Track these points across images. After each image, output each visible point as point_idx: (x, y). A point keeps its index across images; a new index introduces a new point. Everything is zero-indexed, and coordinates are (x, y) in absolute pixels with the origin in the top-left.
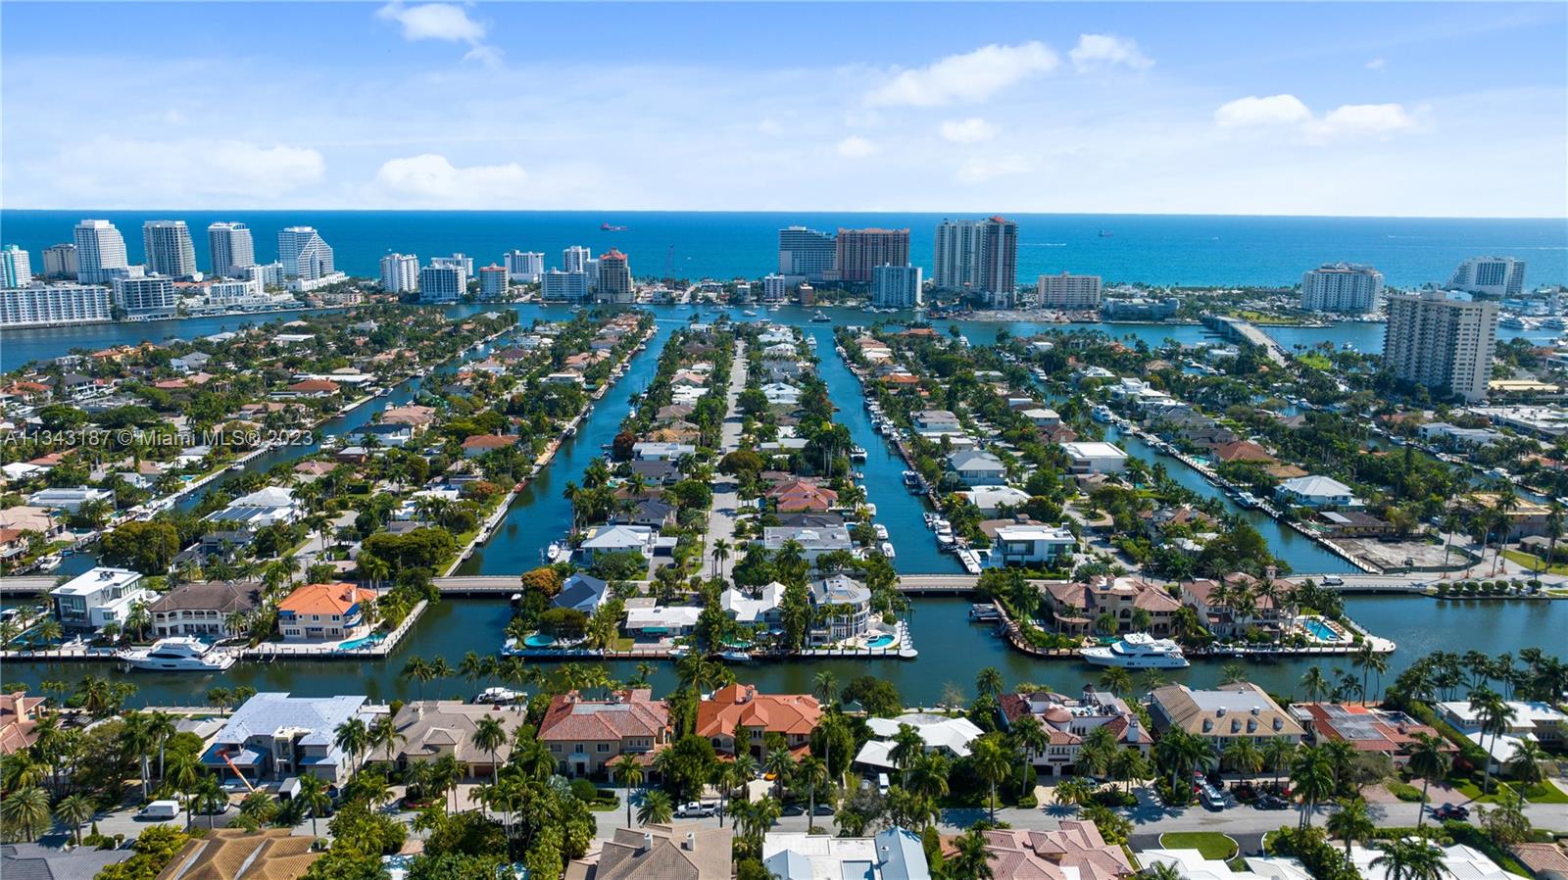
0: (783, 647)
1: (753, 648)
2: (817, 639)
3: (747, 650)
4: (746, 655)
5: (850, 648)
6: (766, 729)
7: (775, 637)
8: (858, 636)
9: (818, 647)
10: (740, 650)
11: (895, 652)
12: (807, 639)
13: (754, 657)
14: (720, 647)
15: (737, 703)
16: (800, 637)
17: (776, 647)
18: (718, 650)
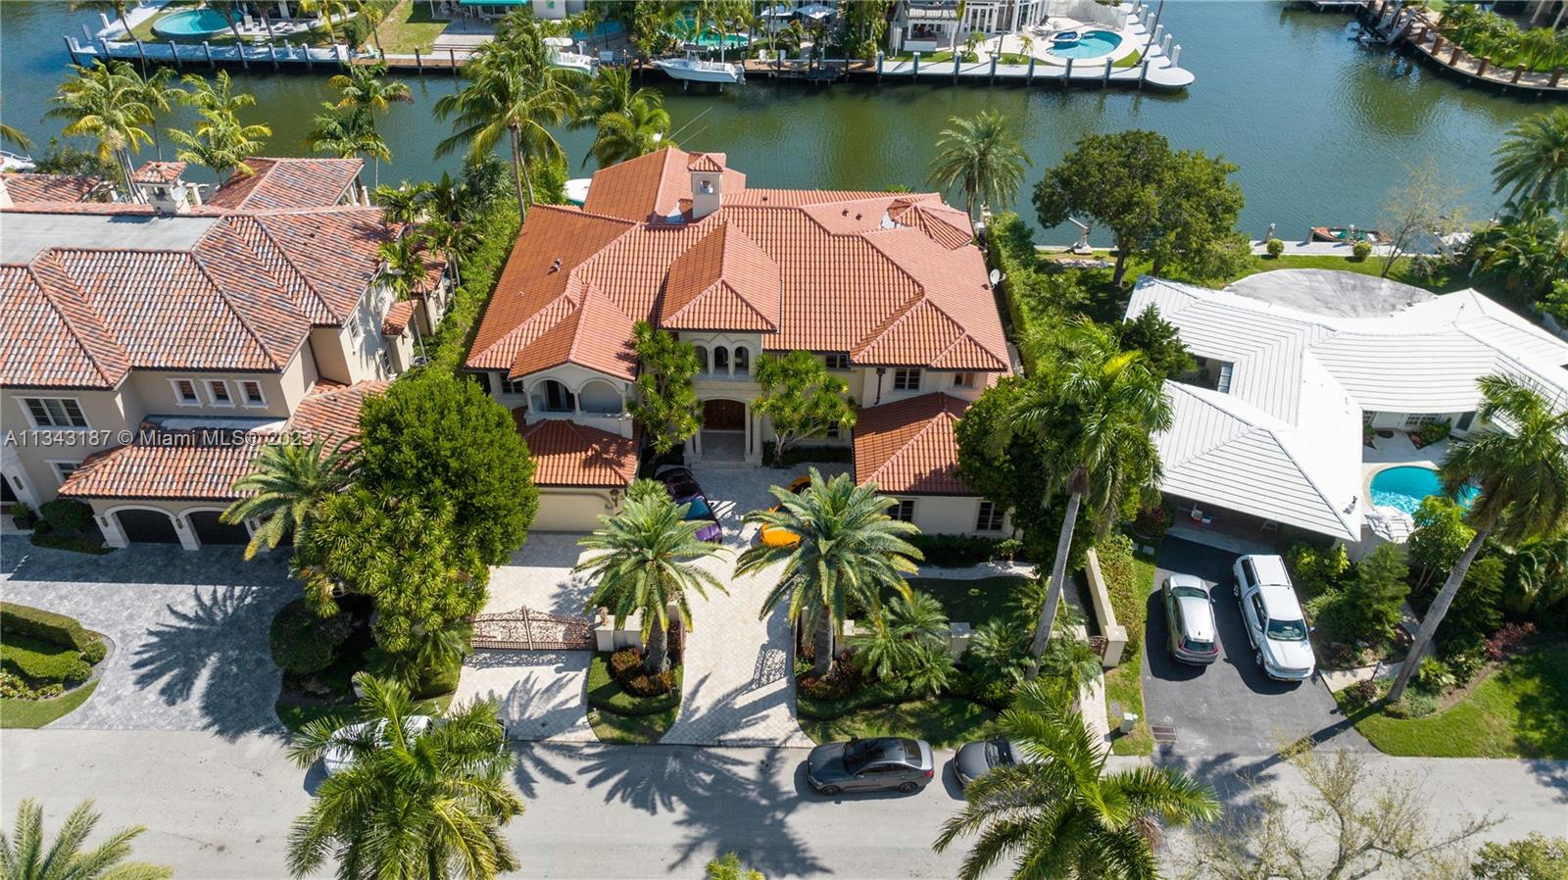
0: (832, 52)
1: (751, 52)
2: (921, 33)
3: (733, 56)
4: (730, 69)
5: (1012, 61)
6: (767, 342)
7: (811, 24)
8: (1029, 29)
9: (927, 55)
10: (716, 56)
11: (1134, 74)
12: (897, 32)
13: (751, 76)
14: (661, 47)
15: (657, 223)
16: (878, 24)
17: (814, 53)
18: (657, 52)
